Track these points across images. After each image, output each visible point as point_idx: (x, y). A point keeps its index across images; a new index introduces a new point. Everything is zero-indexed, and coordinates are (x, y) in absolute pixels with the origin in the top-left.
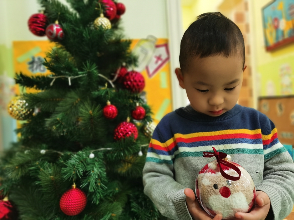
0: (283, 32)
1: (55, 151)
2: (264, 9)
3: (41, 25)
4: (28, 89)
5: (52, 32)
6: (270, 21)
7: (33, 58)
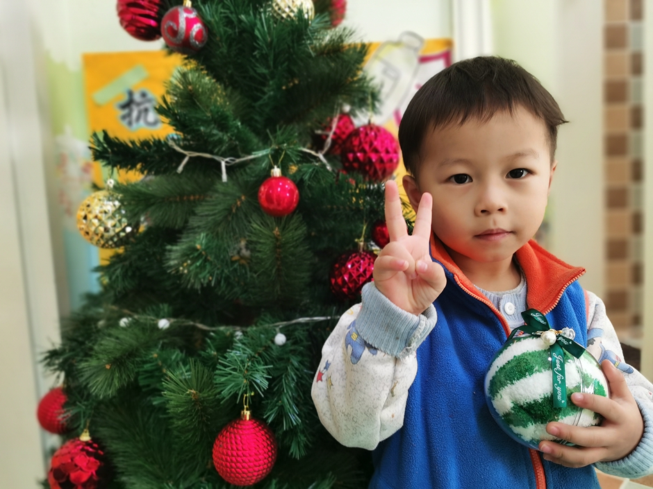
3: (147, 12)
4: (123, 171)
5: (175, 27)
7: (131, 94)
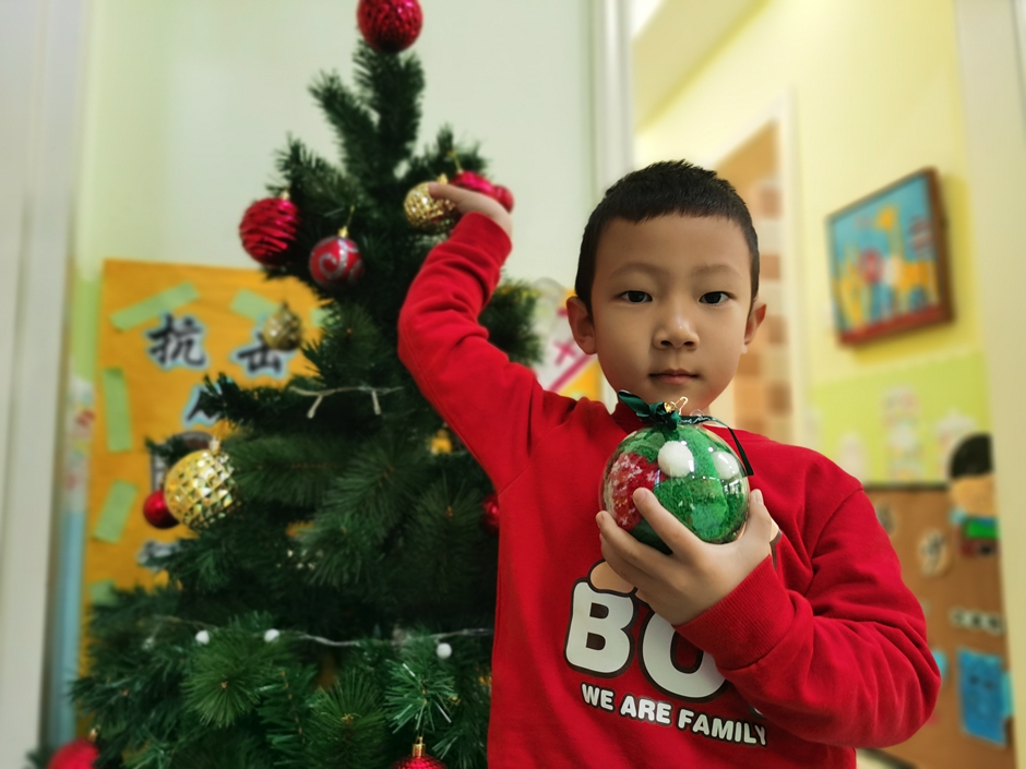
0: (893, 296)
1: (308, 637)
2: (834, 220)
6: (851, 258)
7: (170, 319)
